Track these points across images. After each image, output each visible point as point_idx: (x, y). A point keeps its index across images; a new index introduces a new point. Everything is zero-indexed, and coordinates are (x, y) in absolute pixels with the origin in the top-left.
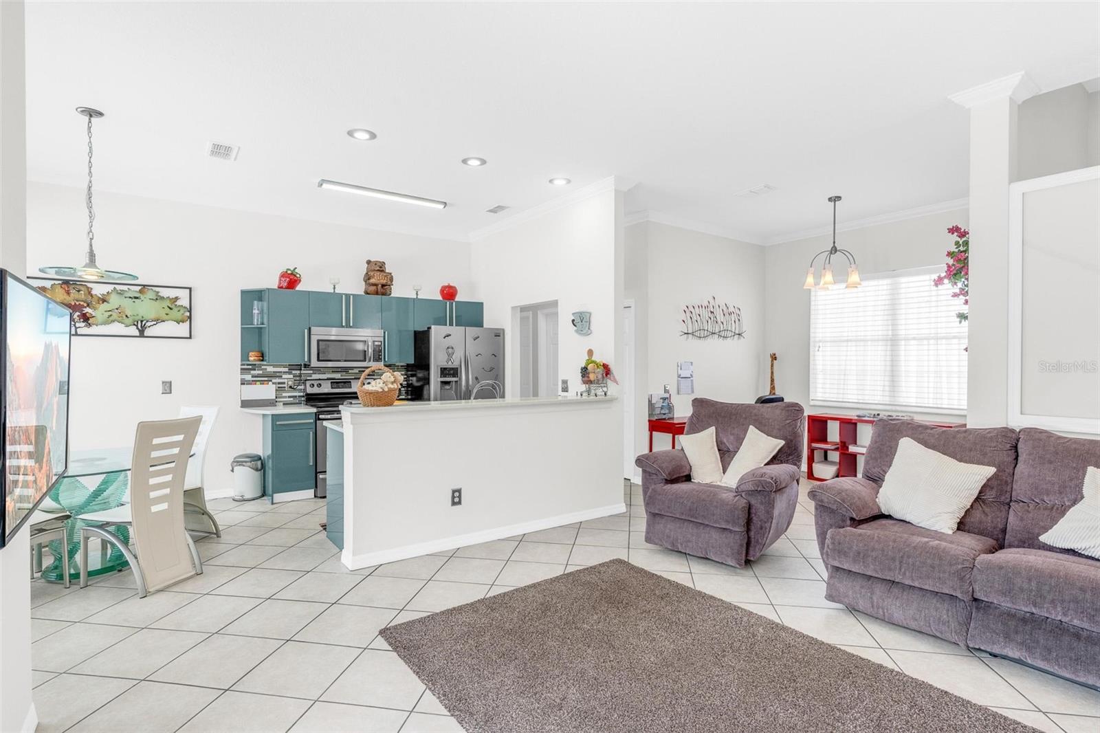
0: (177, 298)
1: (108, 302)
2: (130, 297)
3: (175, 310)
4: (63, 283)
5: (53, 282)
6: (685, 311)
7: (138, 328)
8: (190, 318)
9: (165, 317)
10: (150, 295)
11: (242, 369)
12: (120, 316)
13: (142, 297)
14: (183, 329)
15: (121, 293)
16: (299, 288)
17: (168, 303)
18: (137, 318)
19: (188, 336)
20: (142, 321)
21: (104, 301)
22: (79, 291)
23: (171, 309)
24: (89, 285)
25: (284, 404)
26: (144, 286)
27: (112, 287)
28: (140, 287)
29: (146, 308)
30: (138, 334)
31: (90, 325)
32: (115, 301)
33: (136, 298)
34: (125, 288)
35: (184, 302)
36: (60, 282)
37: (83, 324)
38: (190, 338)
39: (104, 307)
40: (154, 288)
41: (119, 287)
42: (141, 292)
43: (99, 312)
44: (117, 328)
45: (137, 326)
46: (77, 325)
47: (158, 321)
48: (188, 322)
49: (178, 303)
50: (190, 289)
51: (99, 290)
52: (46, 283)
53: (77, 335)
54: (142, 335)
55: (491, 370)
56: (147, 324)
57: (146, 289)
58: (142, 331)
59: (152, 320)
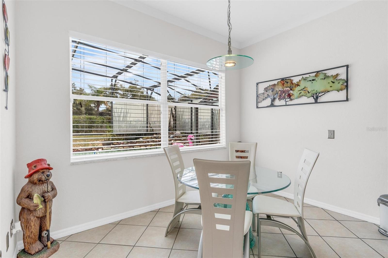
0: (337, 75)
1: (299, 86)
2: (310, 81)
3: (336, 83)
4: (282, 80)
5: (277, 81)
7: (314, 98)
8: (347, 87)
9: (330, 89)
10: (321, 76)
12: (305, 92)
13: (316, 79)
14: (342, 95)
15: (305, 79)
17: (332, 79)
18: (313, 92)
20: (316, 94)
21: (298, 85)
22: (287, 83)
23: (333, 82)
24: (291, 78)
26: (318, 72)
27: (301, 77)
28: (315, 73)
29: (319, 85)
30: (314, 102)
31: (291, 100)
32: (303, 84)
33: (313, 80)
34: (307, 76)
35: (344, 77)
36: (280, 80)
37: (289, 100)
38: (347, 100)
39: (298, 88)
40: (323, 72)
41: (304, 76)
42: (316, 76)
43: (295, 92)
44: (304, 100)
45: (314, 97)
46: (287, 100)
47: (326, 92)
48: (345, 90)
49: (339, 78)
50: (347, 66)
51: (295, 80)
52: (276, 82)
53: (286, 105)
54: (316, 102)
56: (320, 95)
57: (319, 74)
58: (316, 100)
59: (322, 92)
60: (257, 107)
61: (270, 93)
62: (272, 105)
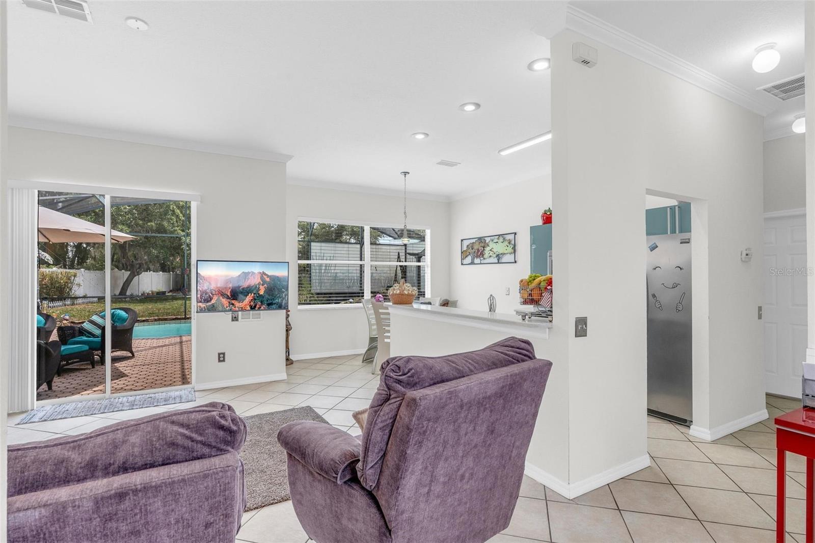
2: (495, 242)
4: (479, 239)
8: (515, 251)
9: (506, 252)
10: (501, 239)
12: (492, 252)
13: (499, 242)
14: (512, 258)
15: (492, 241)
17: (506, 243)
18: (497, 253)
19: (513, 261)
20: (499, 255)
21: (488, 245)
22: (482, 242)
23: (508, 246)
24: (484, 238)
27: (490, 238)
28: (498, 236)
29: (500, 248)
30: (497, 262)
31: (484, 259)
32: (492, 245)
33: (497, 242)
35: (513, 242)
36: (477, 239)
38: (516, 262)
39: (488, 249)
40: (503, 236)
41: (492, 238)
42: (498, 239)
43: (487, 252)
44: (492, 259)
45: (497, 258)
46: (481, 259)
47: (504, 254)
48: (513, 255)
49: (511, 242)
50: (515, 234)
51: (488, 240)
52: (474, 241)
53: (481, 264)
54: (499, 262)
55: (675, 286)
57: (500, 237)
58: (498, 260)
59: (502, 254)
60: (462, 264)
61: (470, 250)
62: (472, 263)
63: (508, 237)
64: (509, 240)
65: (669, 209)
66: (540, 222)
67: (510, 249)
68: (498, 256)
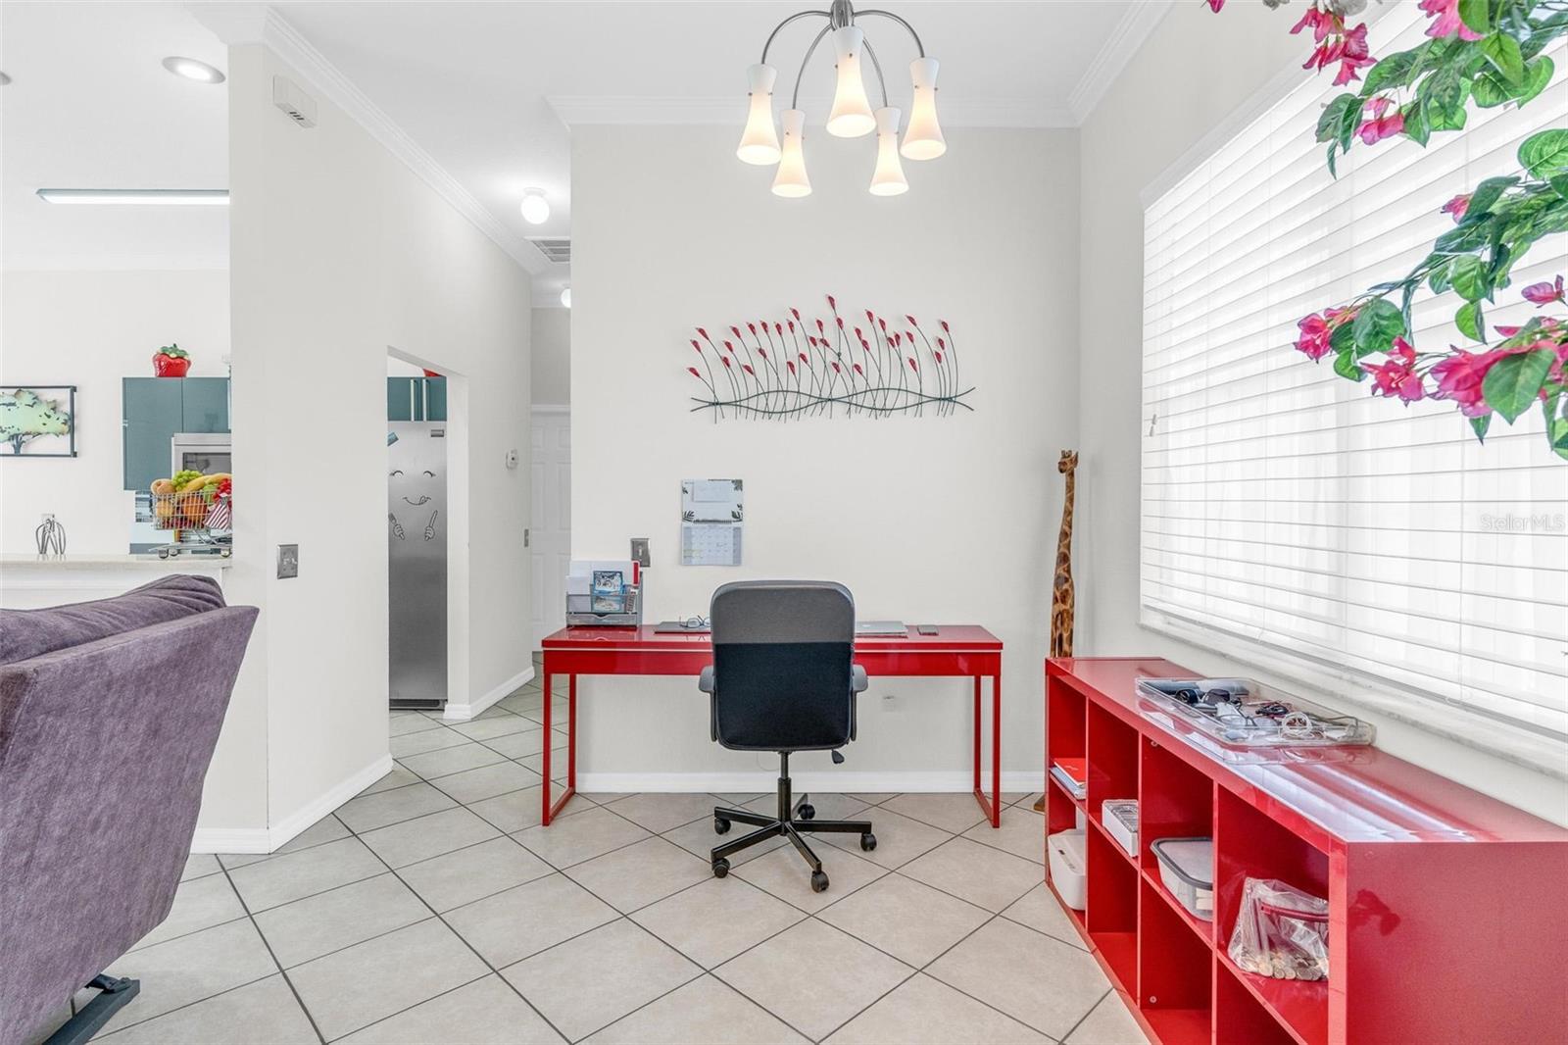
6: (695, 343)
8: (72, 430)
9: (43, 429)
10: (27, 398)
11: (137, 499)
14: (63, 445)
16: (191, 373)
17: (45, 409)
18: (13, 431)
19: (69, 453)
23: (49, 417)
25: (193, 552)
26: (20, 389)
28: (15, 390)
30: (12, 451)
33: (14, 404)
38: (75, 455)
42: (15, 395)
48: (69, 436)
50: (74, 389)
54: (17, 454)
55: (423, 501)
56: (24, 439)
57: (21, 393)
58: (17, 448)
59: (27, 434)
63: (49, 395)
64: (54, 401)
65: (412, 381)
66: (150, 371)
67: (56, 424)
68: (12, 437)
